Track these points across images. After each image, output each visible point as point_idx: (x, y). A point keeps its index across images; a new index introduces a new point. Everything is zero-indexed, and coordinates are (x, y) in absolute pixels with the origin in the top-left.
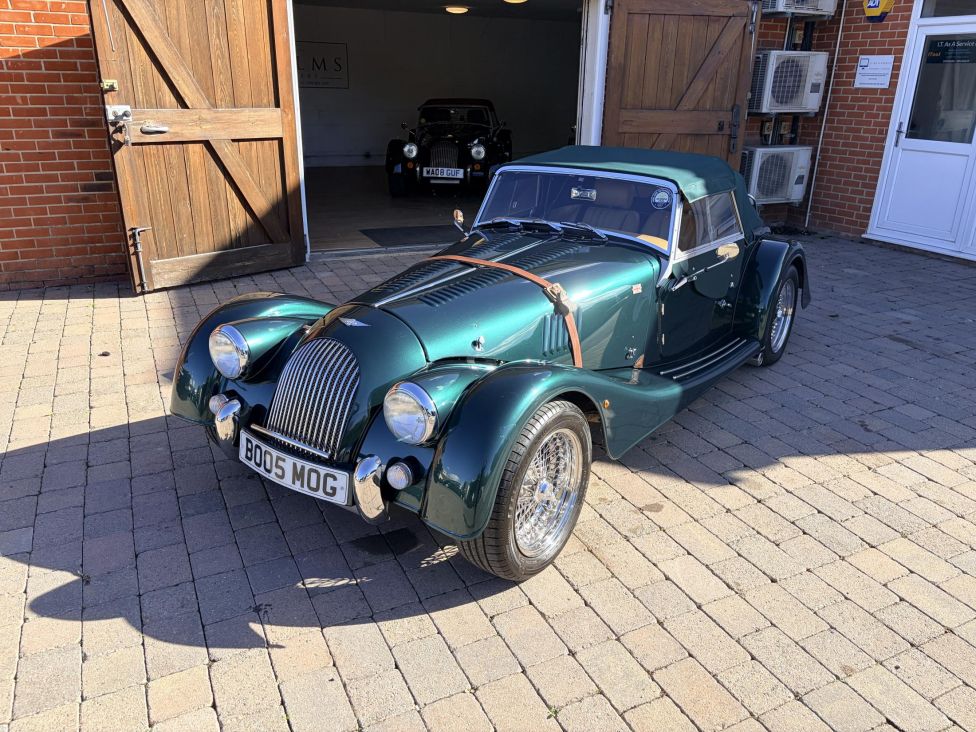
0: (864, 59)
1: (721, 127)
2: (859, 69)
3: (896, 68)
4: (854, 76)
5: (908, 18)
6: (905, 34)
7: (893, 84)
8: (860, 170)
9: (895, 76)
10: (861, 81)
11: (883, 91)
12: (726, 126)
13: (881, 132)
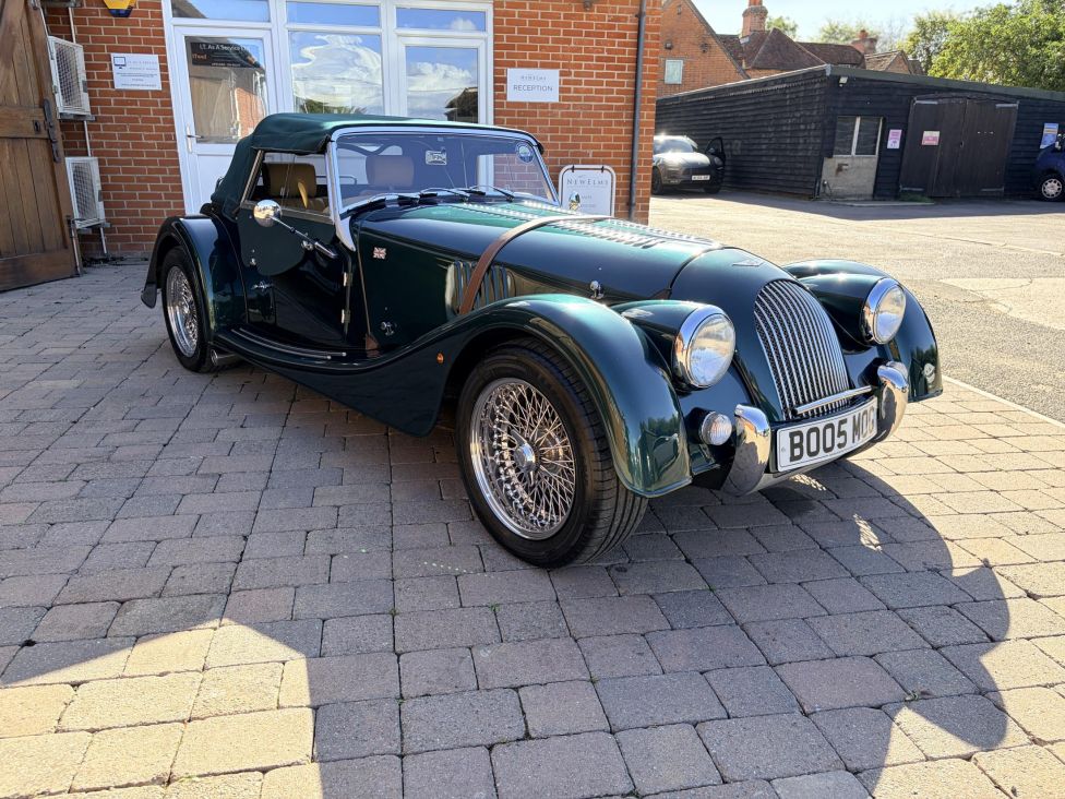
0: (117, 58)
1: (37, 129)
2: (115, 70)
3: (164, 68)
4: (111, 76)
5: (160, 15)
6: (162, 33)
7: (166, 86)
8: (157, 180)
9: (165, 78)
10: (121, 81)
11: (156, 93)
12: (42, 128)
13: (168, 138)
